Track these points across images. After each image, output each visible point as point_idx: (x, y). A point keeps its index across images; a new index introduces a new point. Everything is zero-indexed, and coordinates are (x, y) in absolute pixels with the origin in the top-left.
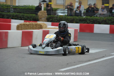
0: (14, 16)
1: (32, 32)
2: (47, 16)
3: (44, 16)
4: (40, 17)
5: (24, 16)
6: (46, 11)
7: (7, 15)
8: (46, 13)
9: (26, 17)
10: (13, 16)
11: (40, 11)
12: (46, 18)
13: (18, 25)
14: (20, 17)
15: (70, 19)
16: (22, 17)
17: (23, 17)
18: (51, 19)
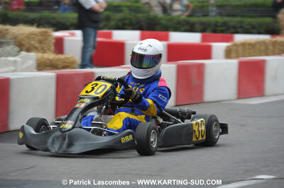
0: (219, 24)
1: (264, 61)
4: (282, 23)
7: (202, 23)
9: (248, 25)
10: (216, 25)
11: (282, 11)
13: (228, 47)
14: (234, 27)
16: (238, 25)
17: (241, 27)
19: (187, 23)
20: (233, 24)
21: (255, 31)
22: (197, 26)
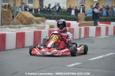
2: (85, 17)
3: (82, 17)
4: (79, 17)
5: (67, 17)
6: (84, 13)
7: (54, 17)
8: (84, 15)
9: (69, 18)
10: (58, 18)
11: (79, 14)
12: (84, 18)
15: (104, 19)
18: (88, 19)
19: (49, 17)
20: (64, 17)
21: (71, 20)
22: (52, 18)
